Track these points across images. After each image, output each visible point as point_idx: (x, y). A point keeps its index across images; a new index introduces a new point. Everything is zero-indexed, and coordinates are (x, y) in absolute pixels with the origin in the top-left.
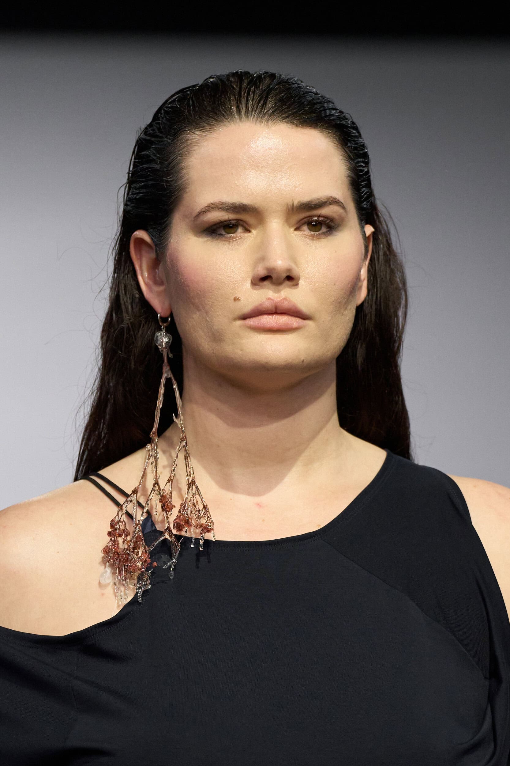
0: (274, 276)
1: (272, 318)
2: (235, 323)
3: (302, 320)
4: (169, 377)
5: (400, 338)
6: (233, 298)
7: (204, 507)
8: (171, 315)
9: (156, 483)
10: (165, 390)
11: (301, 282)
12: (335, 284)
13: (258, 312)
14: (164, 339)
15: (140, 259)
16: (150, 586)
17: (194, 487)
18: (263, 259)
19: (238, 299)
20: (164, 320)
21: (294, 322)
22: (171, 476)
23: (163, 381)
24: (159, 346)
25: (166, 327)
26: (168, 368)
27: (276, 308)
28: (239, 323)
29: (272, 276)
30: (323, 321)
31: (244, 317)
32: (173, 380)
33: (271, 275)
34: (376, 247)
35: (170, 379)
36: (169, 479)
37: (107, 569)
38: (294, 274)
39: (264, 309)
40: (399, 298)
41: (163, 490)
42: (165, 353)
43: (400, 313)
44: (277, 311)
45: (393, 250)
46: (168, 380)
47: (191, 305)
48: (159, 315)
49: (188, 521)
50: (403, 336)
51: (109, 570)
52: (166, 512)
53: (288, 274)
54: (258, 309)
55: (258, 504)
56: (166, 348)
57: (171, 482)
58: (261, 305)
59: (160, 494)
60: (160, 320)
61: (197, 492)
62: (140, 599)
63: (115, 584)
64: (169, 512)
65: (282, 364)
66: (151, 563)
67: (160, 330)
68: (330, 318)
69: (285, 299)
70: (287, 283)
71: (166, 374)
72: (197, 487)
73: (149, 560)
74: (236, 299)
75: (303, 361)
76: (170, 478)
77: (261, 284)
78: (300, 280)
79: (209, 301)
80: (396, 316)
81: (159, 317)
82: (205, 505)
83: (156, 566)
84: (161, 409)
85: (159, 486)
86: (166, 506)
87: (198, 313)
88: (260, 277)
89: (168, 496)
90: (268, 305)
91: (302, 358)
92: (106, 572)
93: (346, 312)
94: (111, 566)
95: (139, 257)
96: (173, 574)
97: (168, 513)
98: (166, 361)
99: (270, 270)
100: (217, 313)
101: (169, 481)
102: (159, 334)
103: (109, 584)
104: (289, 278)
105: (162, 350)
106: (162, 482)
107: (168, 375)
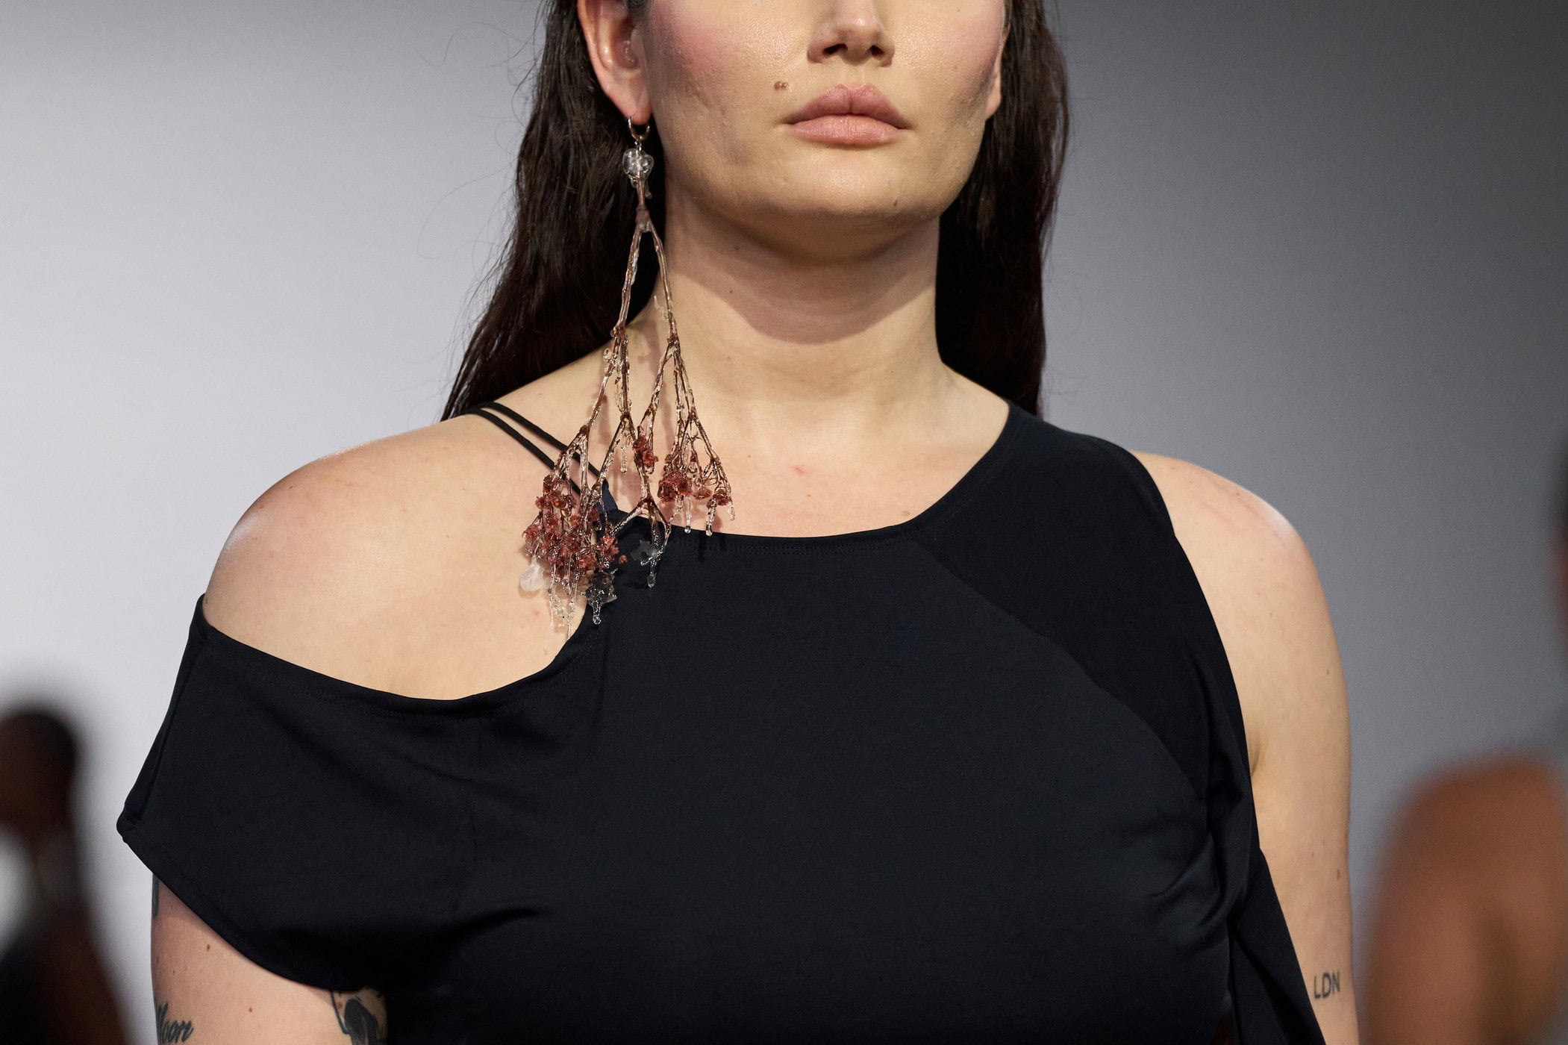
0: (849, 44)
1: (844, 122)
2: (775, 130)
3: (896, 129)
4: (648, 230)
5: (1053, 190)
6: (773, 83)
7: (714, 461)
8: (651, 120)
9: (626, 415)
10: (640, 253)
11: (897, 59)
12: (956, 68)
13: (819, 111)
14: (637, 163)
15: (596, 22)
16: (615, 597)
17: (694, 424)
18: (832, 14)
19: (783, 87)
20: (639, 128)
21: (881, 131)
22: (651, 404)
23: (637, 237)
24: (630, 176)
25: (642, 142)
26: (647, 214)
27: (851, 103)
28: (783, 129)
29: (847, 44)
30: (933, 134)
31: (793, 120)
32: (655, 235)
33: (845, 42)
34: (1018, 22)
35: (650, 234)
36: (648, 410)
37: (533, 565)
38: (883, 44)
39: (830, 105)
40: (1053, 116)
41: (639, 427)
42: (640, 188)
43: (1055, 145)
44: (852, 110)
45: (1047, 31)
46: (647, 238)
47: (695, 97)
48: (629, 121)
49: (685, 483)
50: (1059, 187)
51: (537, 568)
52: (643, 468)
53: (874, 43)
54: (819, 105)
55: (797, 469)
56: (641, 179)
57: (651, 415)
58: (824, 97)
59: (633, 435)
60: (632, 131)
61: (699, 434)
62: (596, 619)
63: (549, 591)
64: (648, 467)
65: (860, 206)
66: (617, 557)
67: (632, 146)
68: (944, 129)
69: (868, 88)
70: (873, 60)
71: (644, 224)
72: (700, 425)
73: (615, 550)
74: (779, 87)
75: (895, 204)
76: (650, 407)
77: (826, 60)
78: (895, 56)
79: (729, 90)
80: (1048, 149)
81: (630, 124)
82: (715, 457)
83: (624, 562)
84: (633, 287)
85: (631, 422)
86: (643, 456)
87: (706, 110)
88: (824, 48)
89: (647, 438)
90: (837, 97)
91: (895, 198)
92: (532, 570)
93: (970, 123)
94: (542, 561)
95: (593, 19)
96: (654, 578)
97: (646, 468)
98: (642, 202)
99: (843, 33)
100: (744, 111)
101: (647, 413)
102: (631, 153)
103: (538, 591)
104: (876, 51)
105: (635, 183)
106: (637, 417)
107: (646, 227)
